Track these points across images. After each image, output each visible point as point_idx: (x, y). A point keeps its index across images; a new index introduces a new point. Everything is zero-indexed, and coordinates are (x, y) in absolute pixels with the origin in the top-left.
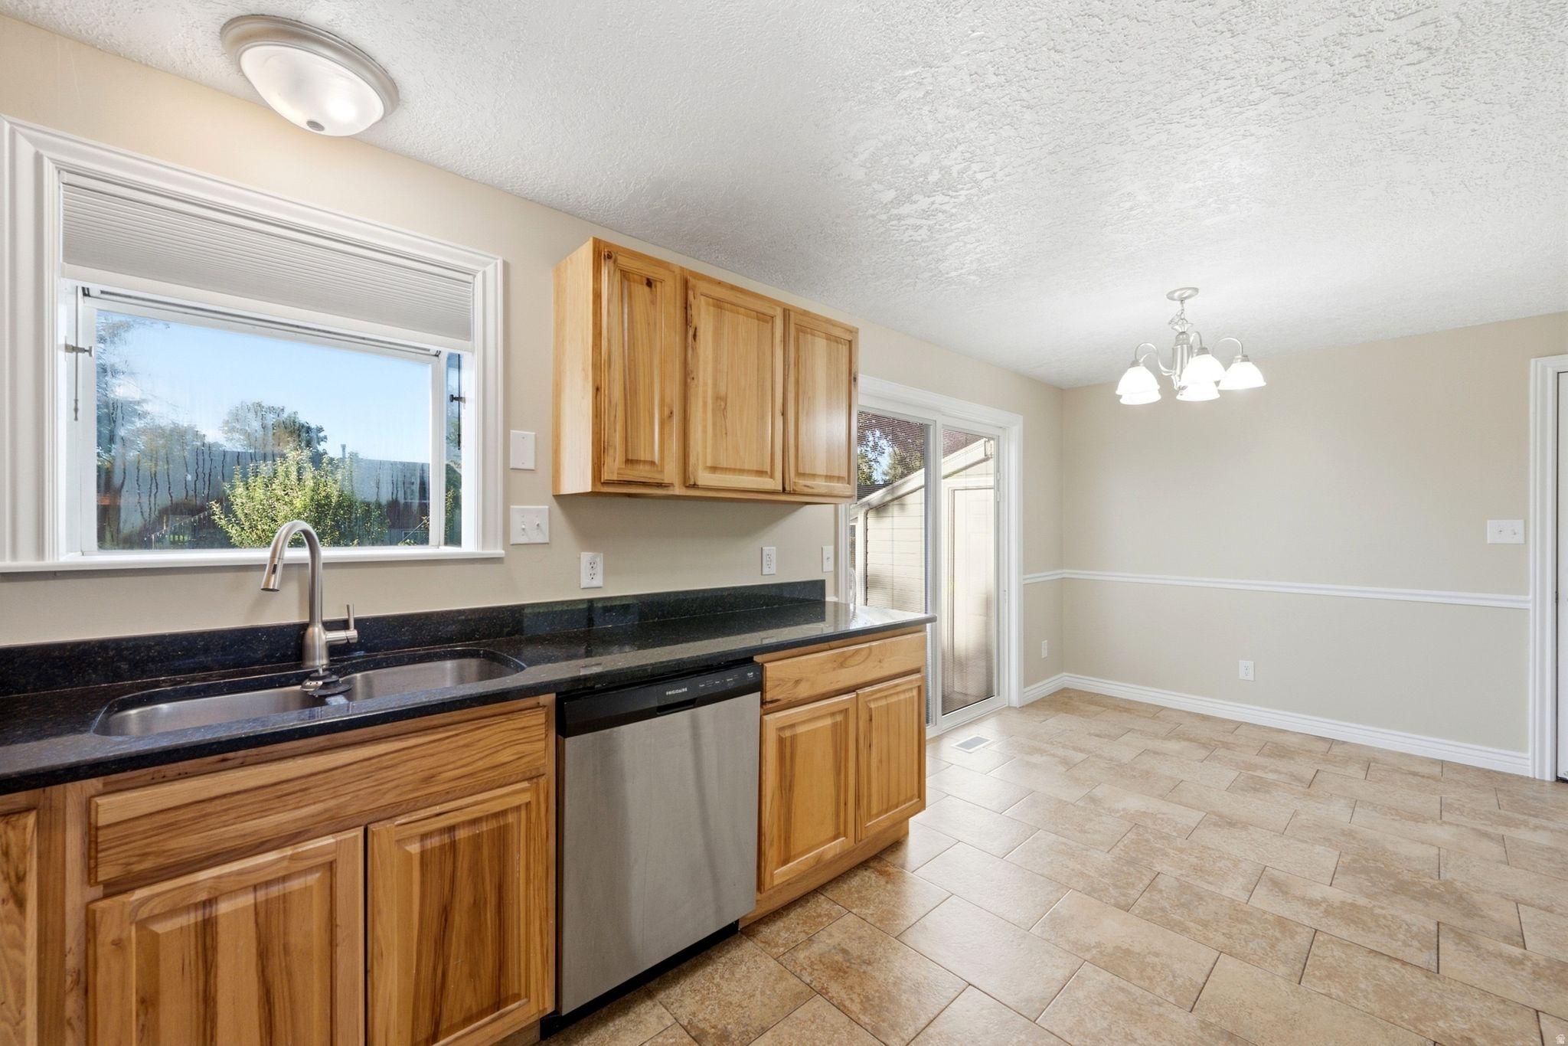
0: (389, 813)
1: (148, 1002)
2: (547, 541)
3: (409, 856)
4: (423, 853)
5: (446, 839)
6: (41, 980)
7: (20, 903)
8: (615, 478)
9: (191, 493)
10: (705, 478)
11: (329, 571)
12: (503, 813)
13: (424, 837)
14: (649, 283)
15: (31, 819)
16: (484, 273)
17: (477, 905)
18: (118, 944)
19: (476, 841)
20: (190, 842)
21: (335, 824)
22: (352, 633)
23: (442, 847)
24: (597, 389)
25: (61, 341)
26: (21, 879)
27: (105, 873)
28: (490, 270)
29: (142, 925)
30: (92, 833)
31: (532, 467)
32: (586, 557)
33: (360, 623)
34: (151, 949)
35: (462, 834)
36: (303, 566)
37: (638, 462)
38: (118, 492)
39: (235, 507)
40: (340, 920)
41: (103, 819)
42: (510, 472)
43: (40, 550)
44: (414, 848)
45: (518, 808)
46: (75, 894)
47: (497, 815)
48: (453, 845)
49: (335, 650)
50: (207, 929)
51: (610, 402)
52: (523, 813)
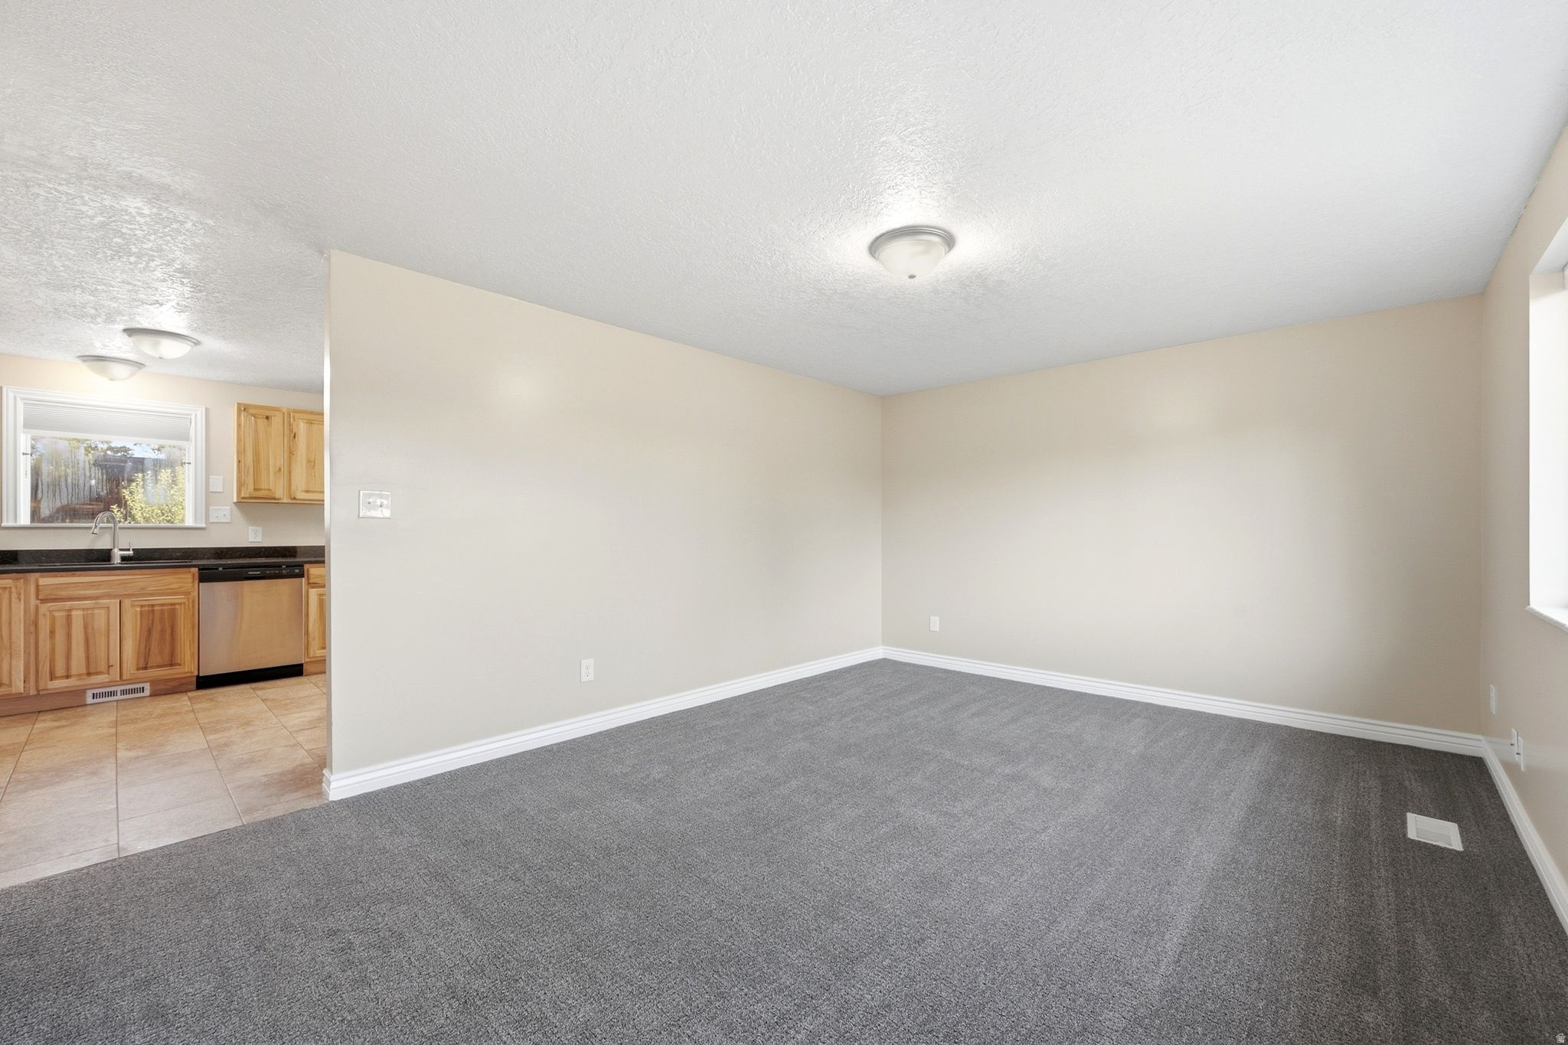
0: (129, 596)
1: (52, 633)
2: (229, 521)
3: (136, 611)
4: (141, 612)
5: (150, 609)
6: (25, 620)
7: (20, 600)
8: (248, 496)
9: (70, 502)
10: (301, 495)
11: (121, 531)
12: (174, 604)
13: (142, 606)
14: (267, 418)
15: (22, 580)
16: (196, 415)
17: (163, 631)
18: (44, 615)
19: (162, 611)
20: (64, 593)
21: (109, 596)
22: (131, 552)
23: (149, 611)
24: (239, 462)
25: (21, 452)
26: (20, 594)
27: (41, 597)
28: (199, 413)
29: (50, 611)
30: (38, 586)
31: (221, 491)
32: (251, 529)
33: (133, 550)
34: (53, 620)
35: (156, 608)
36: (111, 528)
37: (260, 489)
38: (39, 502)
39: (134, 512)
40: (111, 624)
41: (40, 584)
42: (209, 494)
43: (16, 520)
44: (138, 609)
45: (181, 604)
46: (33, 602)
47: (171, 604)
48: (153, 611)
49: (124, 559)
50: (69, 618)
51: (244, 466)
52: (183, 606)
